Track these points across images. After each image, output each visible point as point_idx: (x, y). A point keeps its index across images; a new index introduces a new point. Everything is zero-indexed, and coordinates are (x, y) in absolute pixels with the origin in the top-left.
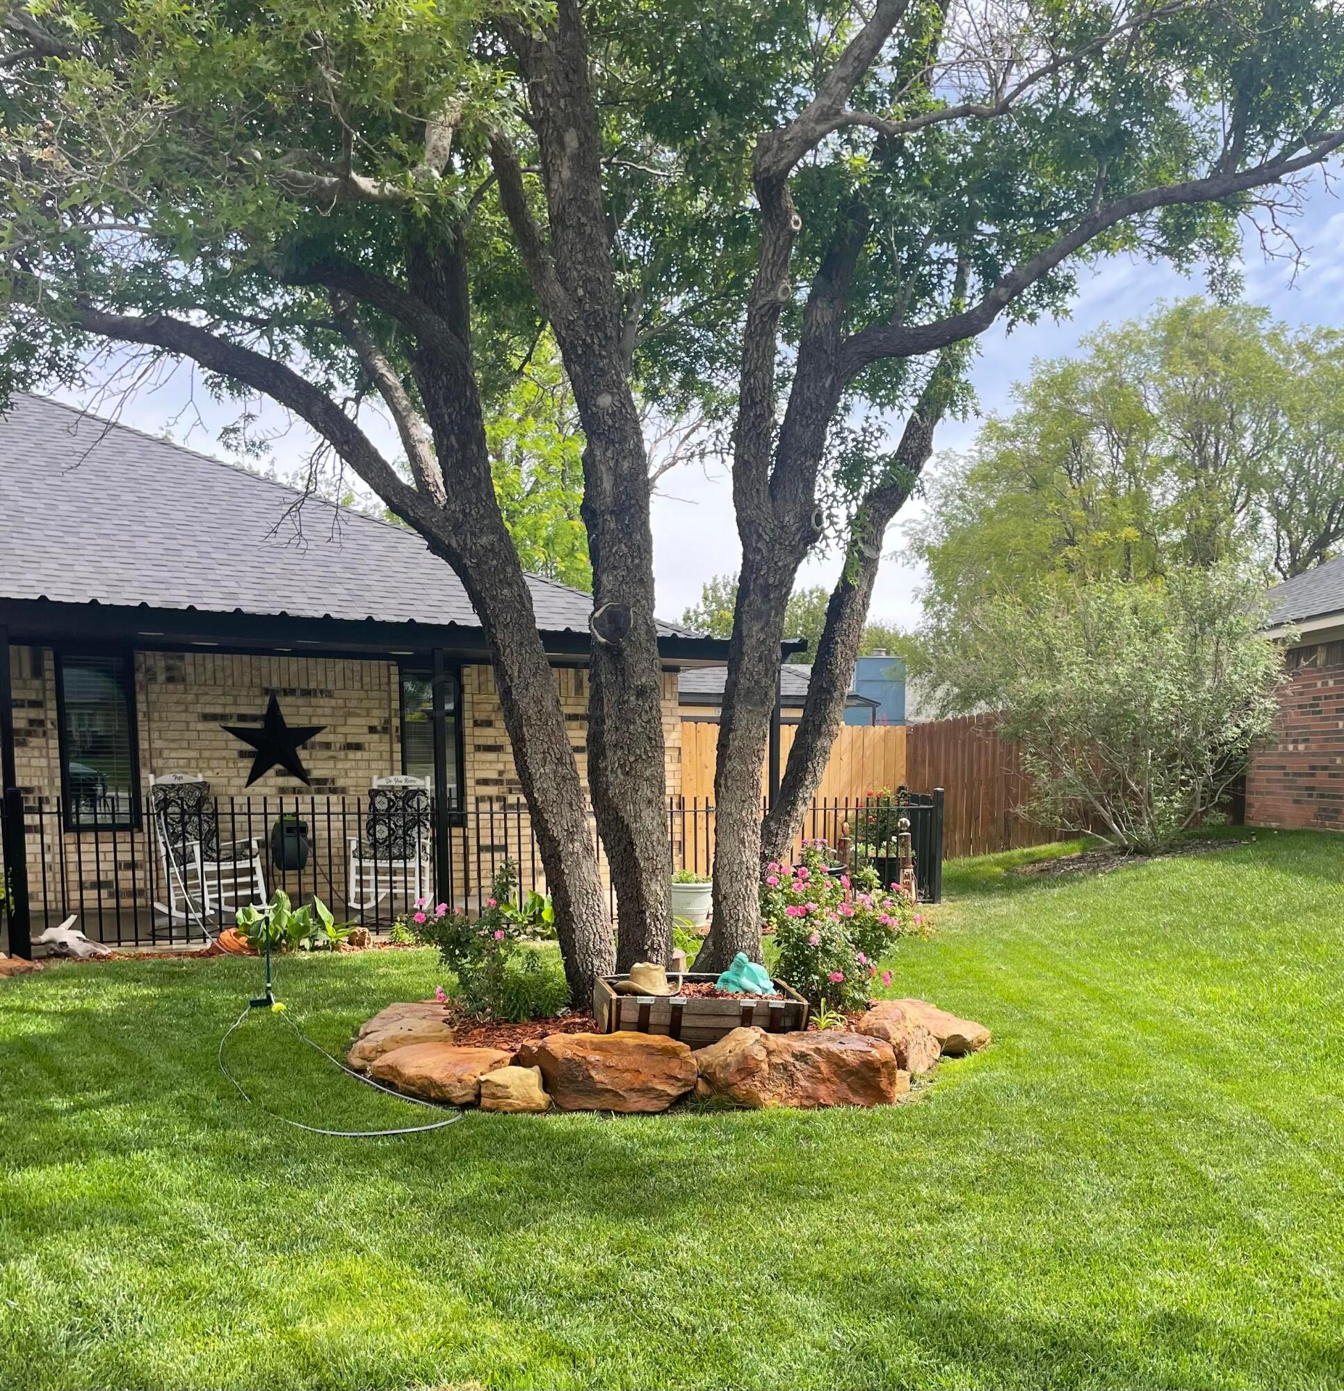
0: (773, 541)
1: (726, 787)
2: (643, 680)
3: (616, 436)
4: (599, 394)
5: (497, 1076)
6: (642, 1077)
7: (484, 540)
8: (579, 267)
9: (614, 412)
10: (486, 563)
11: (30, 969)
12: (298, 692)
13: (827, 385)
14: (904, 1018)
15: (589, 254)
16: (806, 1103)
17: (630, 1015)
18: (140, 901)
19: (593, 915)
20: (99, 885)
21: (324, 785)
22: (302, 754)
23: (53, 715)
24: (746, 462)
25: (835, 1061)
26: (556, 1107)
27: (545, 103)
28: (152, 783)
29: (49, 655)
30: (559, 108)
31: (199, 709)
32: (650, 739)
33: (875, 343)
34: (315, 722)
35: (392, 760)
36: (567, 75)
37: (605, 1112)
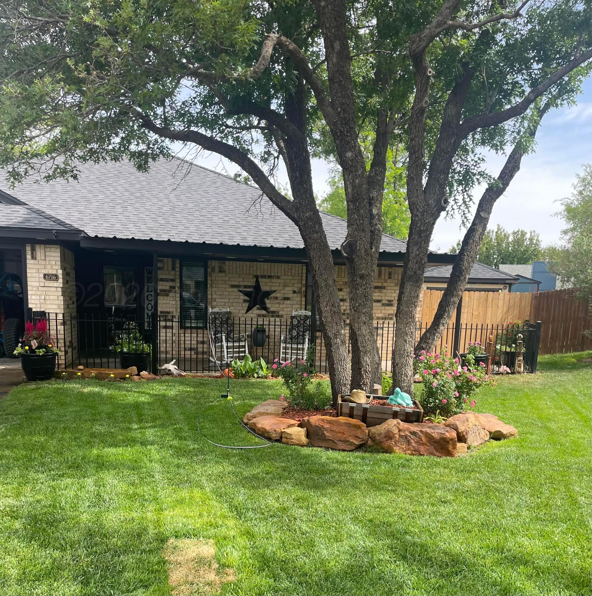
0: (424, 211)
1: (400, 317)
2: (363, 272)
3: (353, 169)
4: (346, 152)
5: (288, 431)
6: (345, 436)
7: (307, 214)
8: (339, 99)
9: (352, 159)
10: (307, 224)
11: (155, 378)
12: (267, 276)
13: (452, 142)
14: (467, 421)
15: (343, 93)
16: (414, 453)
17: (346, 410)
18: (205, 356)
19: (343, 369)
20: (191, 349)
21: (275, 314)
22: (267, 301)
23: (178, 285)
24: (412, 178)
25: (429, 437)
26: (310, 445)
27: (326, 31)
28: (210, 311)
29: (178, 261)
30: (332, 33)
31: (231, 283)
32: (365, 296)
33: (475, 122)
34: (273, 289)
35: (301, 304)
36: (335, 19)
37: (327, 448)
